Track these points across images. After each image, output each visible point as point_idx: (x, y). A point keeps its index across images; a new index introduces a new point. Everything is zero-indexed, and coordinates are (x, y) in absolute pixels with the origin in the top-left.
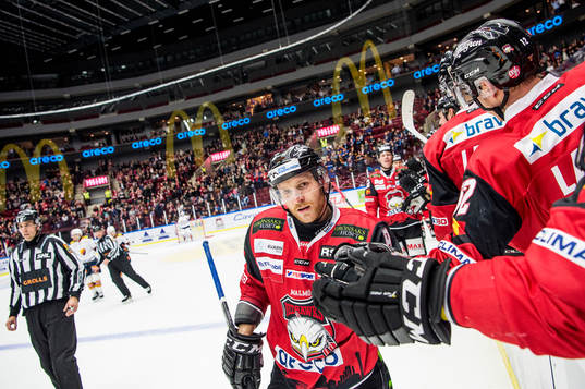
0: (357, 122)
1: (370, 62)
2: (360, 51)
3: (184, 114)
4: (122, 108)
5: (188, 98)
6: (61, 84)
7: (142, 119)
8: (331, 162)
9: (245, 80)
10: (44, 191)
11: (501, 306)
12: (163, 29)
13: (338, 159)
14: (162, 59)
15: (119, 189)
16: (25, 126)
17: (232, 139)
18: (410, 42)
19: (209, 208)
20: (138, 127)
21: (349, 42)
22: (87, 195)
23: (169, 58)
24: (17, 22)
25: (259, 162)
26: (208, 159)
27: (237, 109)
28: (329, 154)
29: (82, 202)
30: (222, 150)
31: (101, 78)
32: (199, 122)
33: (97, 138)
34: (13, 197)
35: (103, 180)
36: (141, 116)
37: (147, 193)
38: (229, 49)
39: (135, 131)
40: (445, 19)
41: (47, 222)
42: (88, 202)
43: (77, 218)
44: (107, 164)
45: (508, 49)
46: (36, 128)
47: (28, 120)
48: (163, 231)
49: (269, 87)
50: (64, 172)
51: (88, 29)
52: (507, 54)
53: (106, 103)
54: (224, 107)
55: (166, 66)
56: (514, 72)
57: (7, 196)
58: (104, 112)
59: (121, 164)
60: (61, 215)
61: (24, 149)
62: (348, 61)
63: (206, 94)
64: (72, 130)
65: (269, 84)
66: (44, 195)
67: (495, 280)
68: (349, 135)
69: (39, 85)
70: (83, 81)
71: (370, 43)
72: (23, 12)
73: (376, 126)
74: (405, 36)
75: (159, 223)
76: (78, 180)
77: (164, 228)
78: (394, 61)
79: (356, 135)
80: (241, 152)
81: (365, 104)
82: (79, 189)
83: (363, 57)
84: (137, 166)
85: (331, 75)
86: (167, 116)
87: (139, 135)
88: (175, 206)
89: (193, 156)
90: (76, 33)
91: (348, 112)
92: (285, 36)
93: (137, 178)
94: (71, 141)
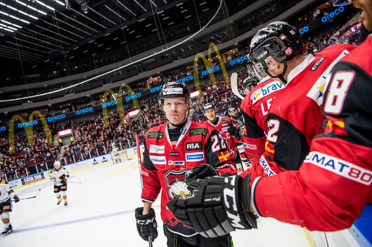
0: (209, 88)
1: (214, 55)
2: (208, 49)
3: (111, 91)
4: (76, 91)
5: (113, 82)
6: (42, 79)
7: (88, 96)
8: (196, 112)
9: (145, 70)
10: (36, 140)
11: (287, 205)
12: (97, 45)
13: (200, 110)
14: (97, 61)
15: (77, 136)
16: (23, 104)
17: (139, 103)
18: (235, 42)
19: (129, 143)
20: (86, 100)
21: (201, 44)
22: (60, 141)
23: (102, 61)
24: (16, 47)
25: (156, 115)
26: (127, 116)
27: (141, 86)
28: (194, 107)
29: (58, 144)
30: (134, 110)
31: (63, 74)
32: (121, 95)
33: (64, 108)
34: (19, 145)
35: (69, 131)
36: (88, 94)
37: (94, 137)
38: (134, 53)
39: (85, 103)
40: (254, 27)
41: (39, 157)
42: (61, 144)
43: (55, 154)
44: (70, 123)
45: (283, 37)
46: (30, 105)
47: (25, 101)
48: (104, 158)
49: (158, 73)
50: (46, 128)
51: (55, 48)
52: (283, 41)
53: (67, 88)
54: (133, 86)
55: (100, 65)
56: (289, 51)
57: (16, 145)
58: (67, 93)
59: (78, 122)
60: (46, 153)
61: (24, 118)
62: (201, 55)
63: (123, 79)
64: (50, 105)
65: (158, 71)
66: (36, 142)
67: (282, 188)
68: (205, 96)
69: (30, 81)
70: (54, 77)
71: (213, 44)
72: (18, 41)
73: (219, 90)
74: (232, 39)
75: (101, 153)
76: (55, 132)
77: (104, 156)
78: (227, 53)
79: (209, 96)
80: (145, 110)
81: (213, 78)
82: (56, 138)
83: (209, 52)
84: (87, 123)
85: (192, 63)
86: (102, 93)
87: (87, 105)
88: (110, 142)
89: (118, 114)
90: (49, 50)
91: (203, 83)
92: (165, 44)
93: (88, 128)
94: (49, 111)
